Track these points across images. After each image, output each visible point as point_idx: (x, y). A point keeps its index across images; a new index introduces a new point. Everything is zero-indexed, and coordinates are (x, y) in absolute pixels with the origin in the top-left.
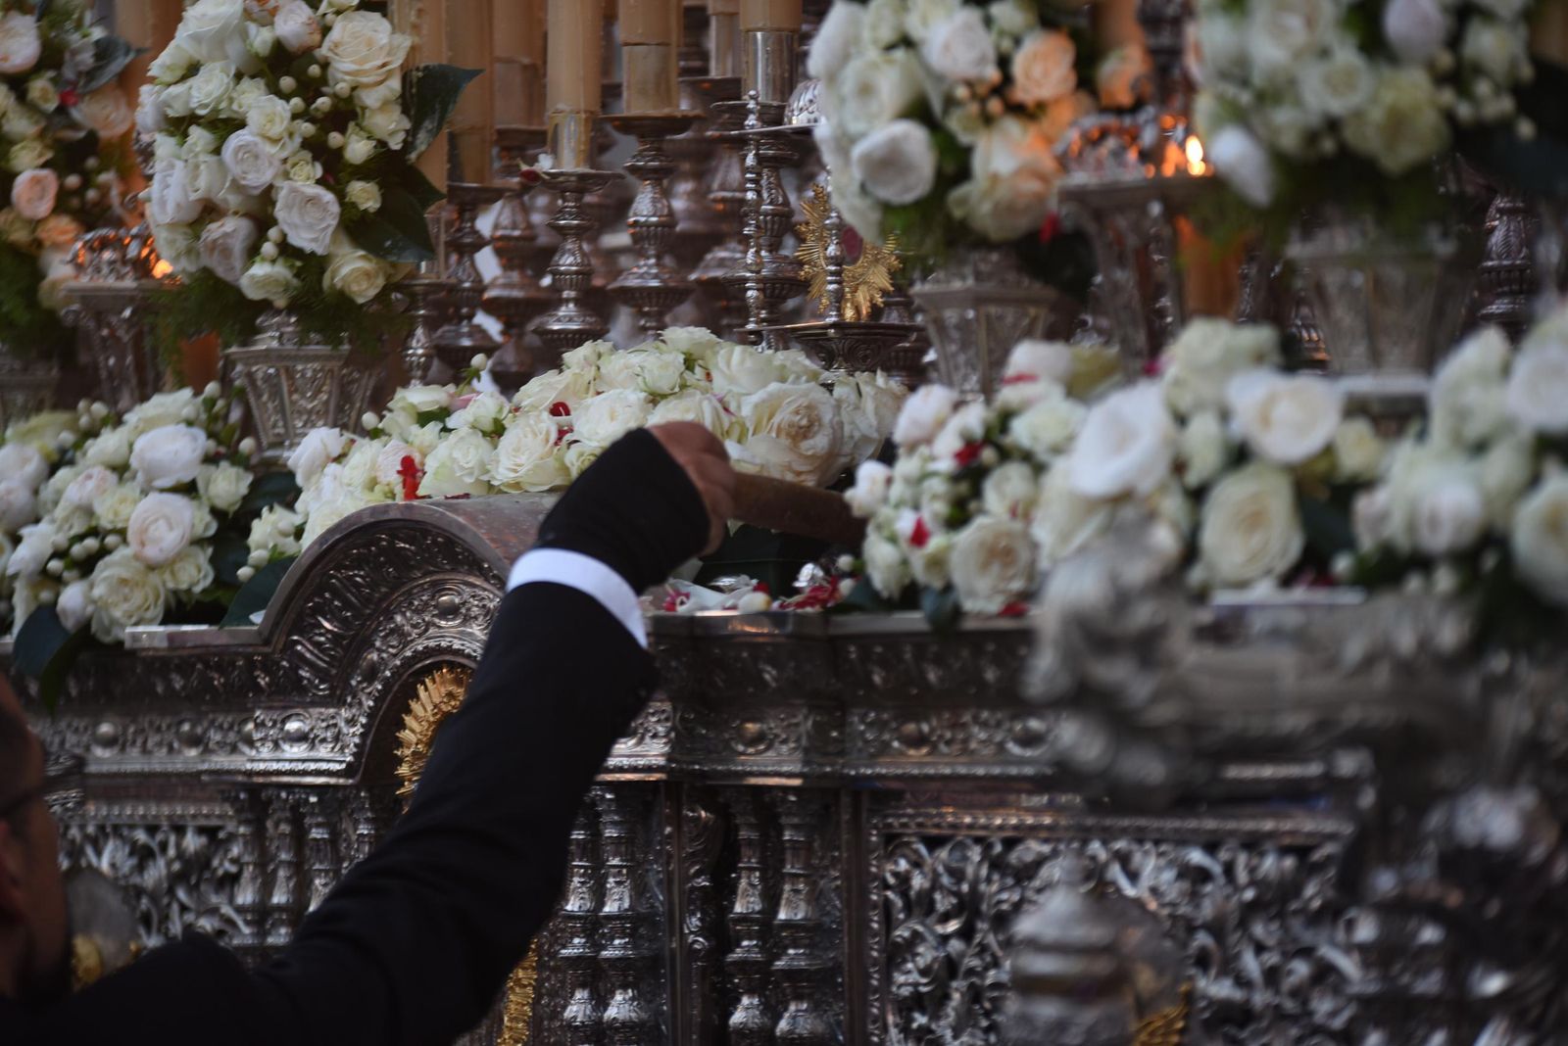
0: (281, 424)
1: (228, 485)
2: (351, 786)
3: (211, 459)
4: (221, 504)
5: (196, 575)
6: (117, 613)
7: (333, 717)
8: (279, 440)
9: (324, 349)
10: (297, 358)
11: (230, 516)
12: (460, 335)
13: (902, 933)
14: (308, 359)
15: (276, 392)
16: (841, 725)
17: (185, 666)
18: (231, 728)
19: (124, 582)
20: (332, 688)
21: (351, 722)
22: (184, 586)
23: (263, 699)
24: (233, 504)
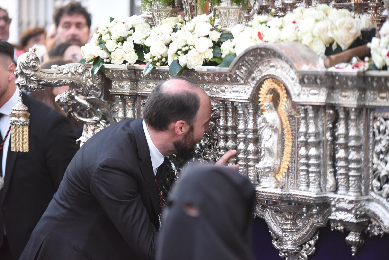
0: (226, 22)
1: (216, 36)
2: (248, 103)
3: (212, 30)
4: (214, 40)
5: (210, 56)
6: (193, 63)
7: (244, 88)
8: (225, 26)
9: (237, 7)
10: (231, 8)
11: (216, 42)
12: (263, 3)
13: (378, 138)
14: (233, 8)
15: (225, 15)
16: (365, 94)
17: (209, 75)
18: (218, 88)
19: (194, 56)
20: (244, 82)
21: (249, 89)
22: (207, 58)
23: (228, 83)
24: (217, 40)
